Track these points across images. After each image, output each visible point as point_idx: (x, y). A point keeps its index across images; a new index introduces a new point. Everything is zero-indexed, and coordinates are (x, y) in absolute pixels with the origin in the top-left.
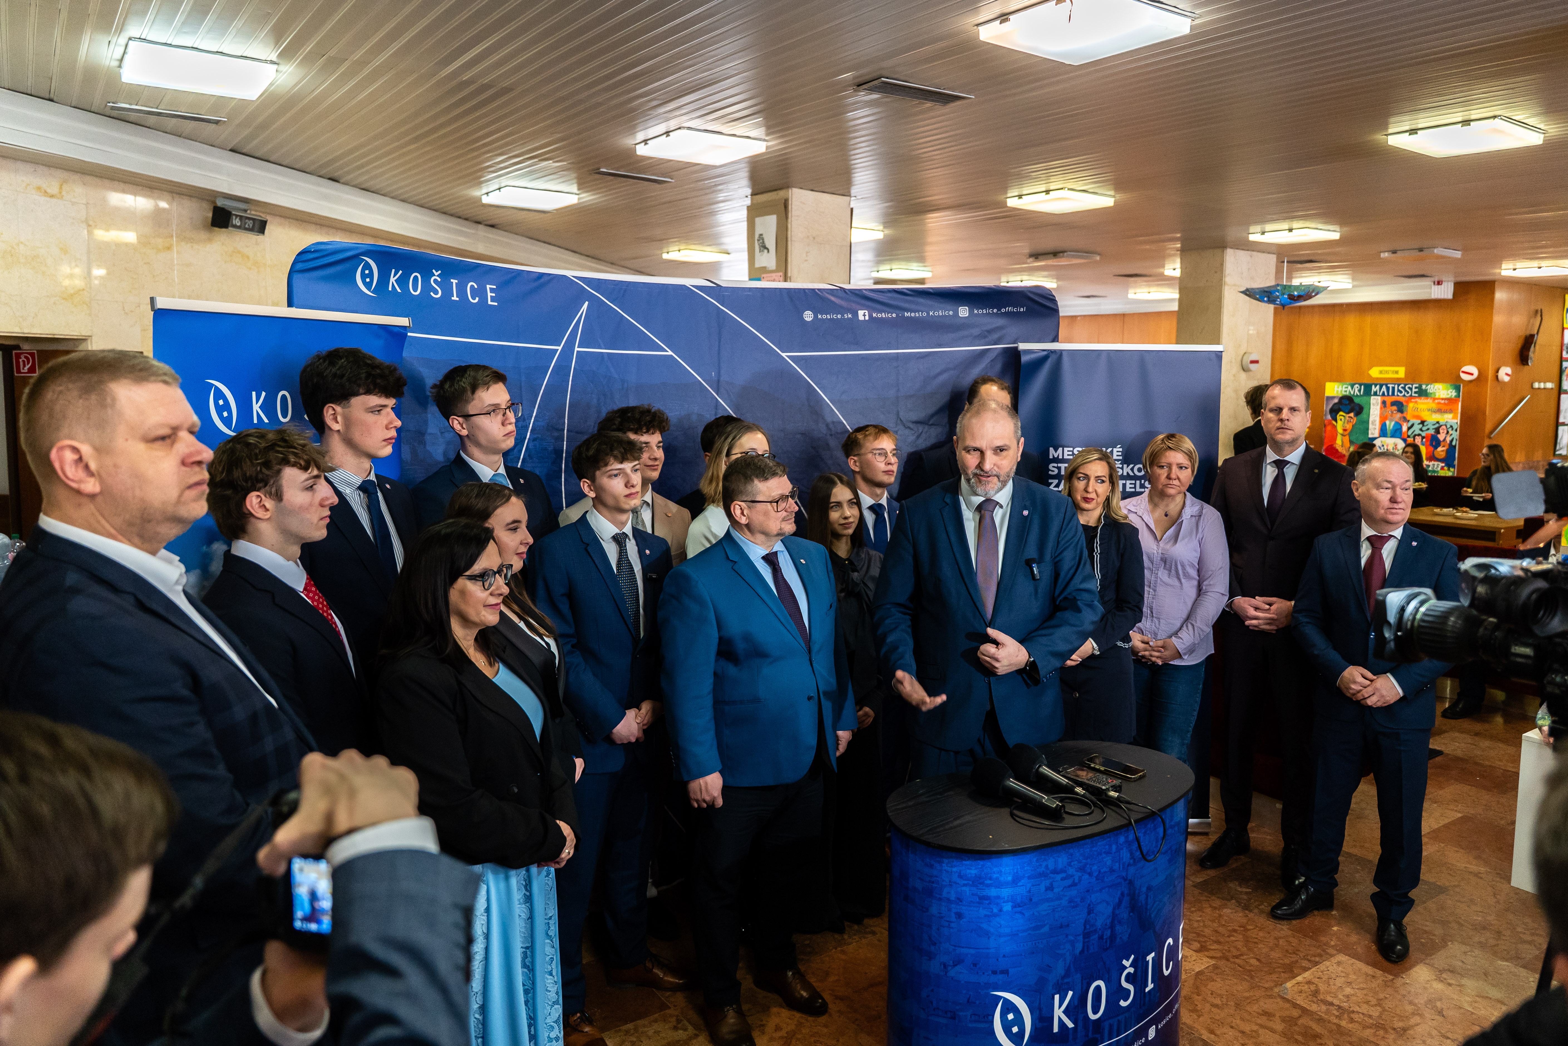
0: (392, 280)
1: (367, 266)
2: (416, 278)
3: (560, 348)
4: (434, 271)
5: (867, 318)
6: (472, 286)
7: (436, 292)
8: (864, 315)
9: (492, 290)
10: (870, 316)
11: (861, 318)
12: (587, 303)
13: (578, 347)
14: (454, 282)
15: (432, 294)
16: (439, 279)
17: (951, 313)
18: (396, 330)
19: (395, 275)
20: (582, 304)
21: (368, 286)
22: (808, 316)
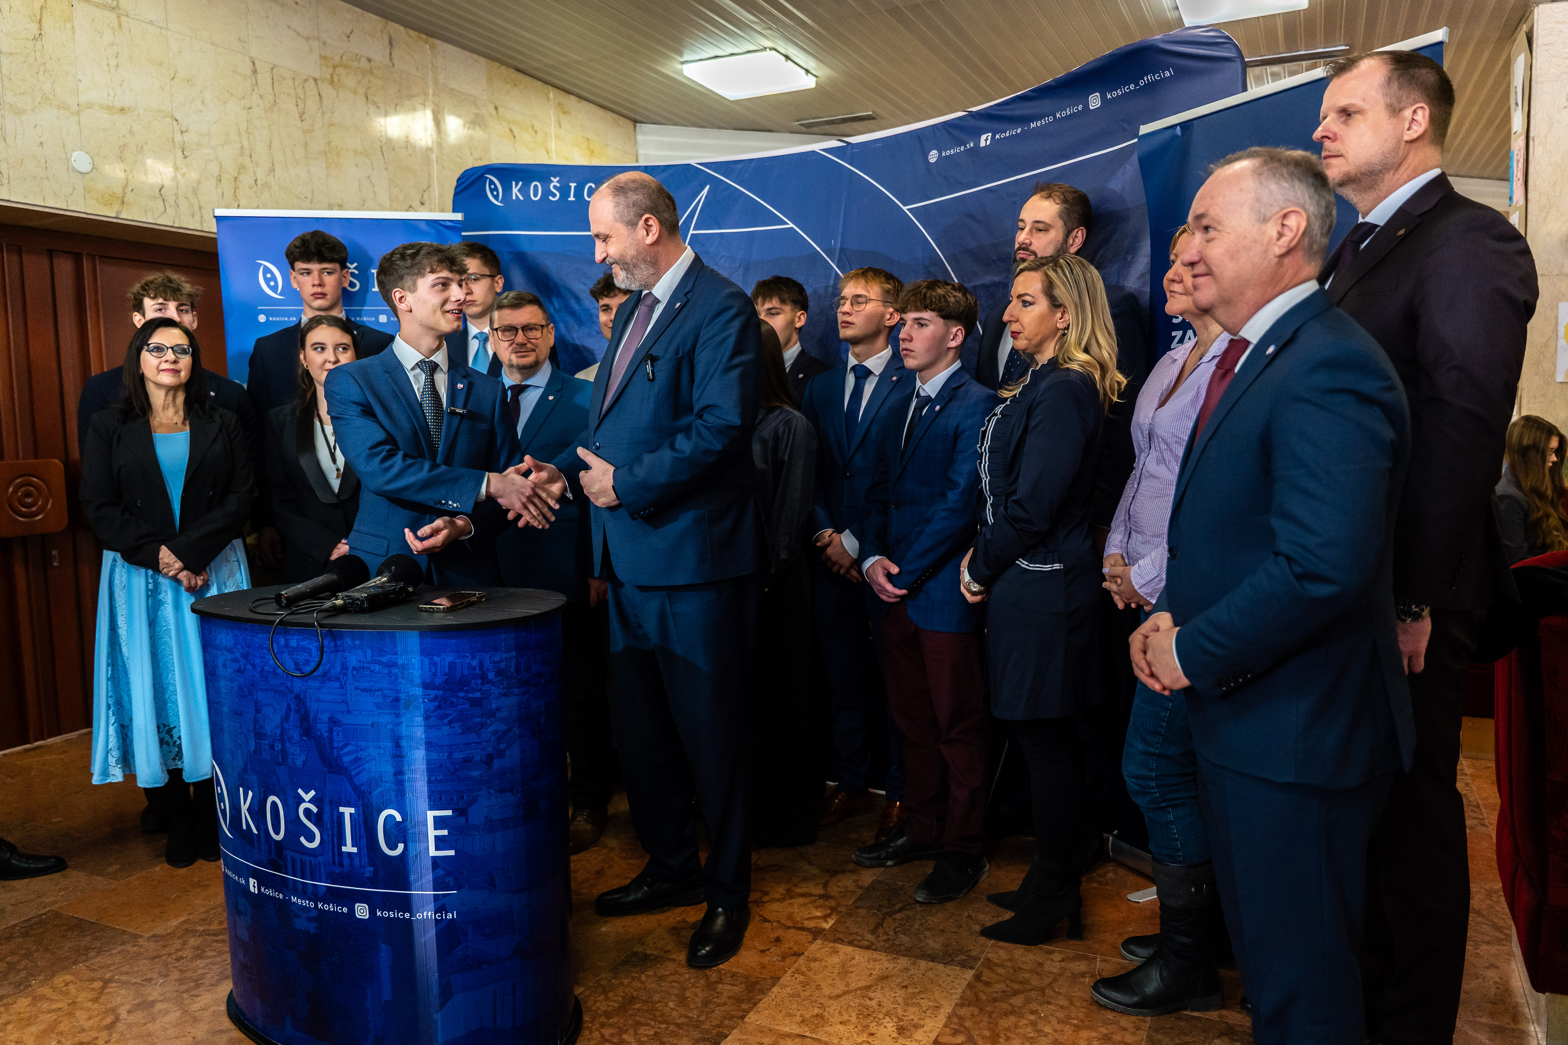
0: (515, 190)
1: (491, 182)
2: (536, 186)
4: (552, 178)
5: (988, 142)
7: (554, 195)
8: (986, 140)
10: (993, 138)
11: (983, 144)
12: (708, 186)
13: (694, 230)
14: (573, 185)
15: (551, 198)
16: (558, 185)
17: (1080, 107)
18: (449, 224)
19: (516, 186)
20: (703, 189)
21: (496, 197)
22: (933, 156)
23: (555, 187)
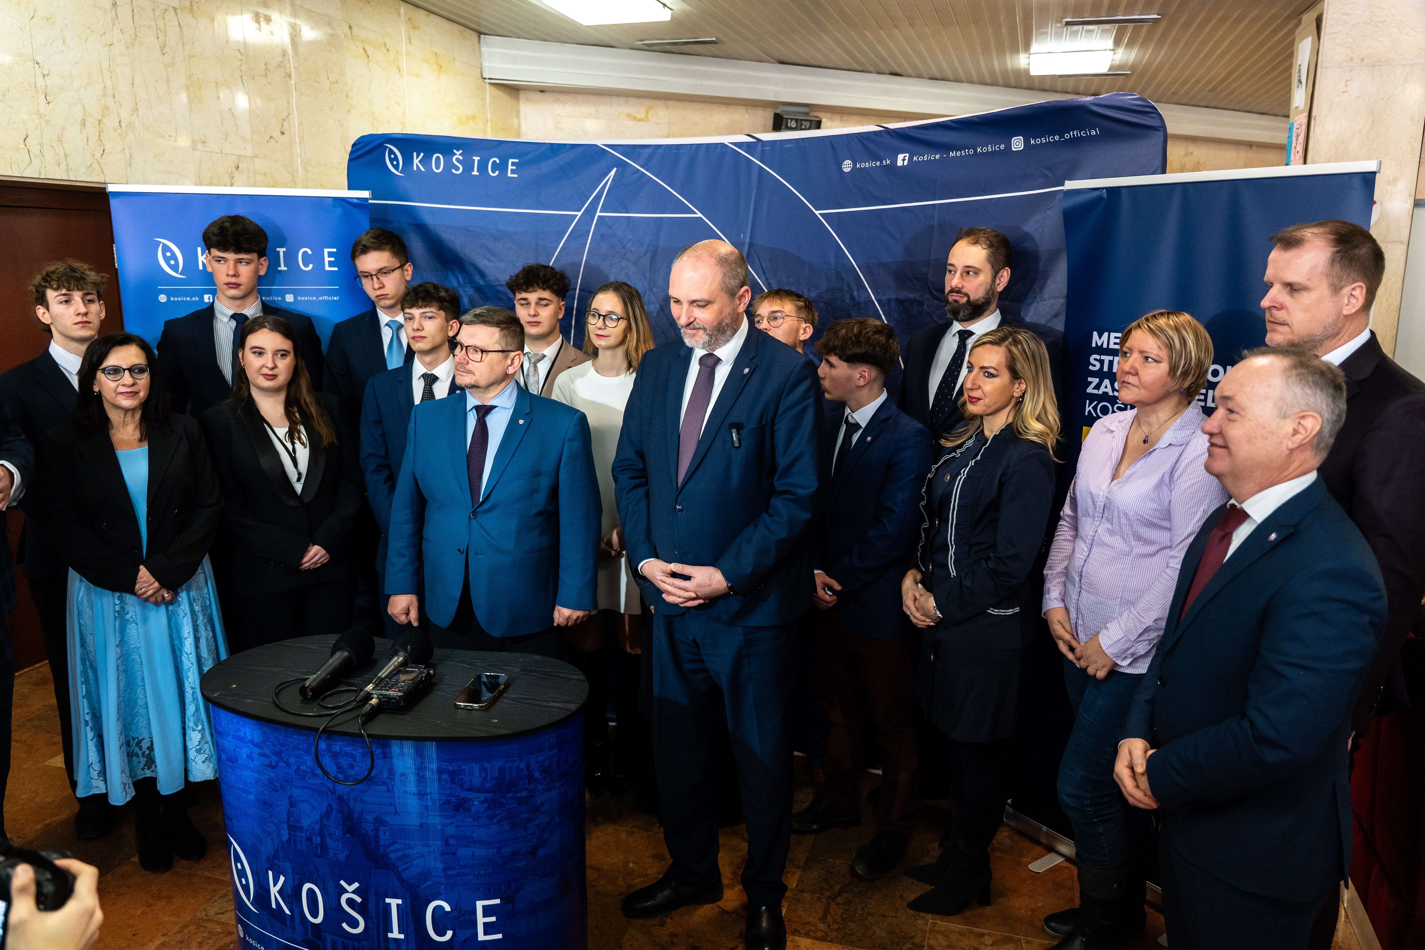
0: (416, 161)
1: (391, 152)
2: (438, 158)
3: (579, 214)
4: (455, 151)
5: (906, 163)
6: (494, 162)
7: (457, 169)
8: (904, 160)
9: (513, 164)
10: (911, 159)
11: (900, 163)
12: (615, 169)
13: (600, 212)
14: (476, 159)
15: (453, 171)
16: (461, 158)
17: (1002, 147)
18: (355, 201)
19: (417, 157)
20: (610, 171)
21: (396, 167)
22: (847, 166)
23: (458, 160)
